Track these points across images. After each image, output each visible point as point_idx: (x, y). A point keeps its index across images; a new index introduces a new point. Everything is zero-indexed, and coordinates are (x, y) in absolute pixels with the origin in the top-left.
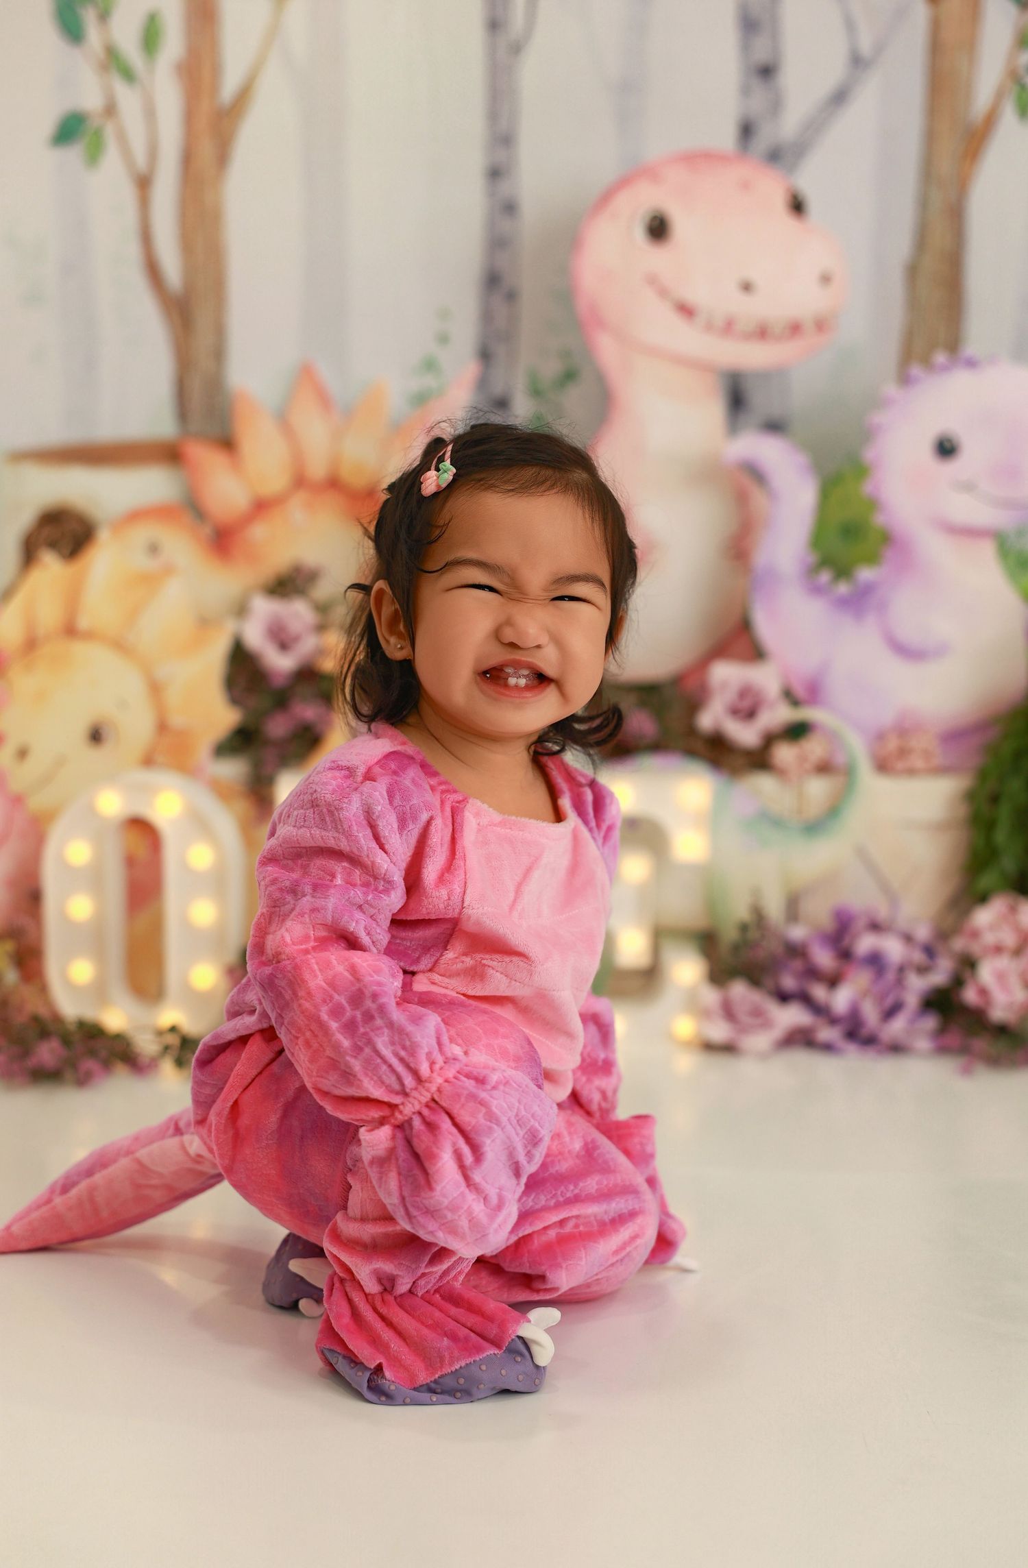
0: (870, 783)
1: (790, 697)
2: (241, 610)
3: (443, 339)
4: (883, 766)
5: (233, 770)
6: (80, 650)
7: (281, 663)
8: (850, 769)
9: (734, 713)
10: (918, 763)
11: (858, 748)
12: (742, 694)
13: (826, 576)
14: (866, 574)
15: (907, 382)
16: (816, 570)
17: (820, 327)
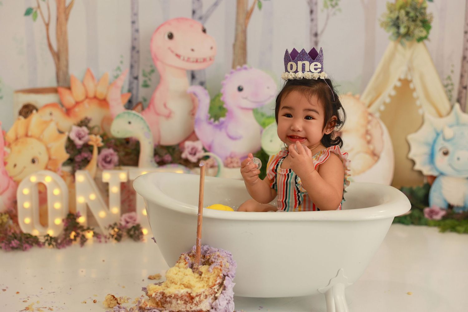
0: (224, 170)
1: (205, 150)
2: (70, 130)
3: (122, 62)
4: (226, 166)
5: (68, 169)
6: (29, 140)
7: (79, 143)
8: (218, 167)
9: (191, 154)
10: (235, 165)
11: (220, 162)
12: (193, 149)
13: (212, 120)
14: (222, 119)
15: (232, 73)
16: (210, 118)
17: (210, 59)
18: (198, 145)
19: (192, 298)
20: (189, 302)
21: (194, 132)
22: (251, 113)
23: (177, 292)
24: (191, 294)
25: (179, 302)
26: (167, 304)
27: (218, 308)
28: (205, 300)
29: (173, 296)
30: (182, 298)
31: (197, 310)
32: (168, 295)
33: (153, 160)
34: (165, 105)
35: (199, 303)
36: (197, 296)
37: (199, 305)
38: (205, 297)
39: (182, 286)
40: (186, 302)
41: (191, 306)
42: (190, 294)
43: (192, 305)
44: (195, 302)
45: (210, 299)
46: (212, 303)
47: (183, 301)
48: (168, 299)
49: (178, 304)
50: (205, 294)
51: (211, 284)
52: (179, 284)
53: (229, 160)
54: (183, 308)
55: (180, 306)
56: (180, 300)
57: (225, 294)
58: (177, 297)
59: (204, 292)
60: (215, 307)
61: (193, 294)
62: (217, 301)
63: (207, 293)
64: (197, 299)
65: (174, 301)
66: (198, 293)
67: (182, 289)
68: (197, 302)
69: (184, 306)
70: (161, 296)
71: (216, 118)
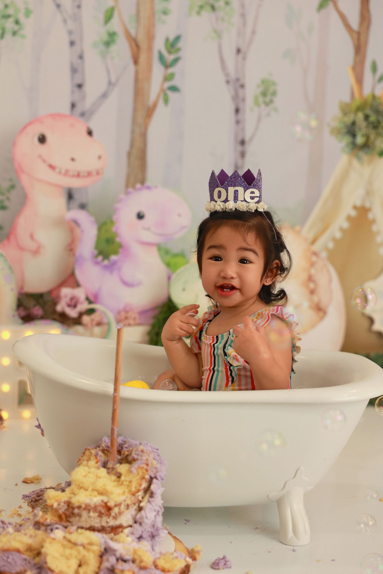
4: (119, 322)
8: (109, 324)
9: (69, 306)
10: (131, 322)
11: (111, 317)
12: (72, 299)
13: (100, 258)
14: (114, 258)
15: (127, 193)
16: (96, 256)
17: (98, 173)
18: (80, 293)
19: (109, 509)
20: (105, 514)
21: (72, 275)
22: (154, 250)
23: (87, 501)
24: (109, 504)
25: (92, 514)
26: (75, 517)
27: (144, 522)
28: (127, 512)
29: (83, 506)
30: (95, 509)
31: (116, 525)
32: (77, 504)
33: (16, 313)
34: (32, 237)
35: (118, 515)
36: (116, 506)
37: (118, 519)
38: (126, 507)
39: (96, 493)
40: (101, 515)
41: (108, 520)
42: (106, 503)
43: (109, 518)
44: (113, 514)
45: (133, 511)
46: (136, 515)
47: (96, 512)
48: (76, 511)
49: (90, 517)
50: (126, 503)
51: (133, 489)
52: (90, 489)
53: (123, 315)
54: (97, 523)
55: (92, 519)
56: (93, 512)
57: (153, 504)
58: (89, 508)
59: (125, 501)
60: (140, 521)
61: (111, 504)
62: (143, 512)
63: (129, 502)
64: (116, 510)
65: (84, 514)
66: (116, 502)
67: (95, 496)
68: (116, 514)
69: (98, 520)
70: (66, 507)
71: (106, 256)
